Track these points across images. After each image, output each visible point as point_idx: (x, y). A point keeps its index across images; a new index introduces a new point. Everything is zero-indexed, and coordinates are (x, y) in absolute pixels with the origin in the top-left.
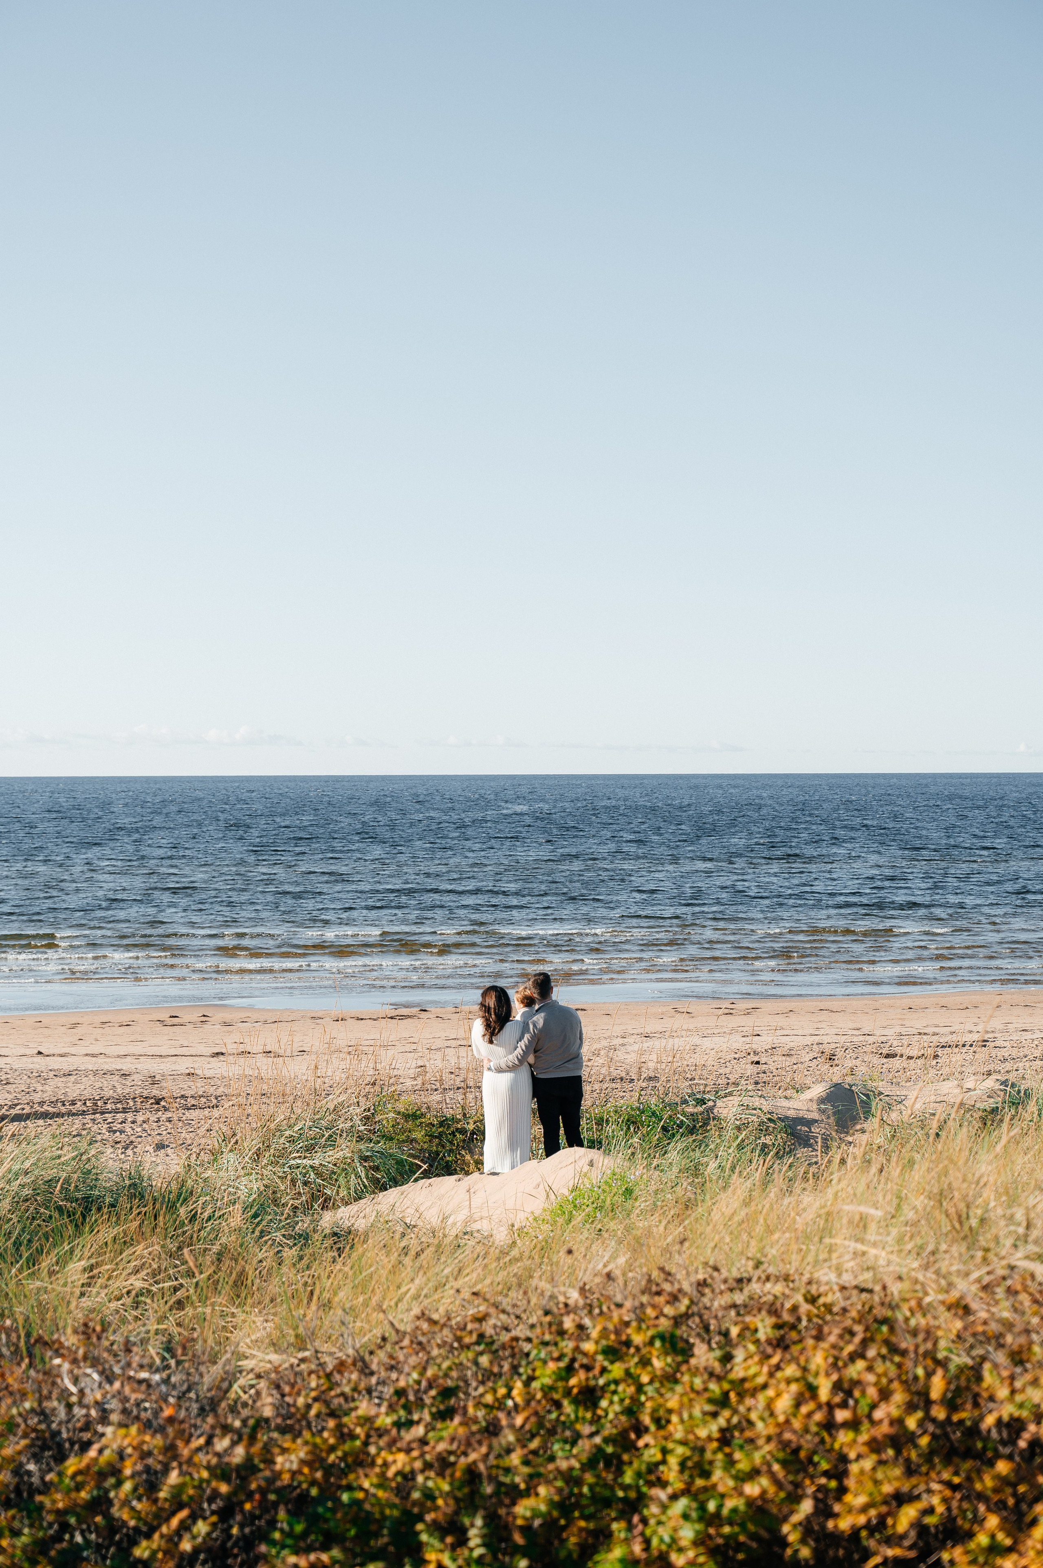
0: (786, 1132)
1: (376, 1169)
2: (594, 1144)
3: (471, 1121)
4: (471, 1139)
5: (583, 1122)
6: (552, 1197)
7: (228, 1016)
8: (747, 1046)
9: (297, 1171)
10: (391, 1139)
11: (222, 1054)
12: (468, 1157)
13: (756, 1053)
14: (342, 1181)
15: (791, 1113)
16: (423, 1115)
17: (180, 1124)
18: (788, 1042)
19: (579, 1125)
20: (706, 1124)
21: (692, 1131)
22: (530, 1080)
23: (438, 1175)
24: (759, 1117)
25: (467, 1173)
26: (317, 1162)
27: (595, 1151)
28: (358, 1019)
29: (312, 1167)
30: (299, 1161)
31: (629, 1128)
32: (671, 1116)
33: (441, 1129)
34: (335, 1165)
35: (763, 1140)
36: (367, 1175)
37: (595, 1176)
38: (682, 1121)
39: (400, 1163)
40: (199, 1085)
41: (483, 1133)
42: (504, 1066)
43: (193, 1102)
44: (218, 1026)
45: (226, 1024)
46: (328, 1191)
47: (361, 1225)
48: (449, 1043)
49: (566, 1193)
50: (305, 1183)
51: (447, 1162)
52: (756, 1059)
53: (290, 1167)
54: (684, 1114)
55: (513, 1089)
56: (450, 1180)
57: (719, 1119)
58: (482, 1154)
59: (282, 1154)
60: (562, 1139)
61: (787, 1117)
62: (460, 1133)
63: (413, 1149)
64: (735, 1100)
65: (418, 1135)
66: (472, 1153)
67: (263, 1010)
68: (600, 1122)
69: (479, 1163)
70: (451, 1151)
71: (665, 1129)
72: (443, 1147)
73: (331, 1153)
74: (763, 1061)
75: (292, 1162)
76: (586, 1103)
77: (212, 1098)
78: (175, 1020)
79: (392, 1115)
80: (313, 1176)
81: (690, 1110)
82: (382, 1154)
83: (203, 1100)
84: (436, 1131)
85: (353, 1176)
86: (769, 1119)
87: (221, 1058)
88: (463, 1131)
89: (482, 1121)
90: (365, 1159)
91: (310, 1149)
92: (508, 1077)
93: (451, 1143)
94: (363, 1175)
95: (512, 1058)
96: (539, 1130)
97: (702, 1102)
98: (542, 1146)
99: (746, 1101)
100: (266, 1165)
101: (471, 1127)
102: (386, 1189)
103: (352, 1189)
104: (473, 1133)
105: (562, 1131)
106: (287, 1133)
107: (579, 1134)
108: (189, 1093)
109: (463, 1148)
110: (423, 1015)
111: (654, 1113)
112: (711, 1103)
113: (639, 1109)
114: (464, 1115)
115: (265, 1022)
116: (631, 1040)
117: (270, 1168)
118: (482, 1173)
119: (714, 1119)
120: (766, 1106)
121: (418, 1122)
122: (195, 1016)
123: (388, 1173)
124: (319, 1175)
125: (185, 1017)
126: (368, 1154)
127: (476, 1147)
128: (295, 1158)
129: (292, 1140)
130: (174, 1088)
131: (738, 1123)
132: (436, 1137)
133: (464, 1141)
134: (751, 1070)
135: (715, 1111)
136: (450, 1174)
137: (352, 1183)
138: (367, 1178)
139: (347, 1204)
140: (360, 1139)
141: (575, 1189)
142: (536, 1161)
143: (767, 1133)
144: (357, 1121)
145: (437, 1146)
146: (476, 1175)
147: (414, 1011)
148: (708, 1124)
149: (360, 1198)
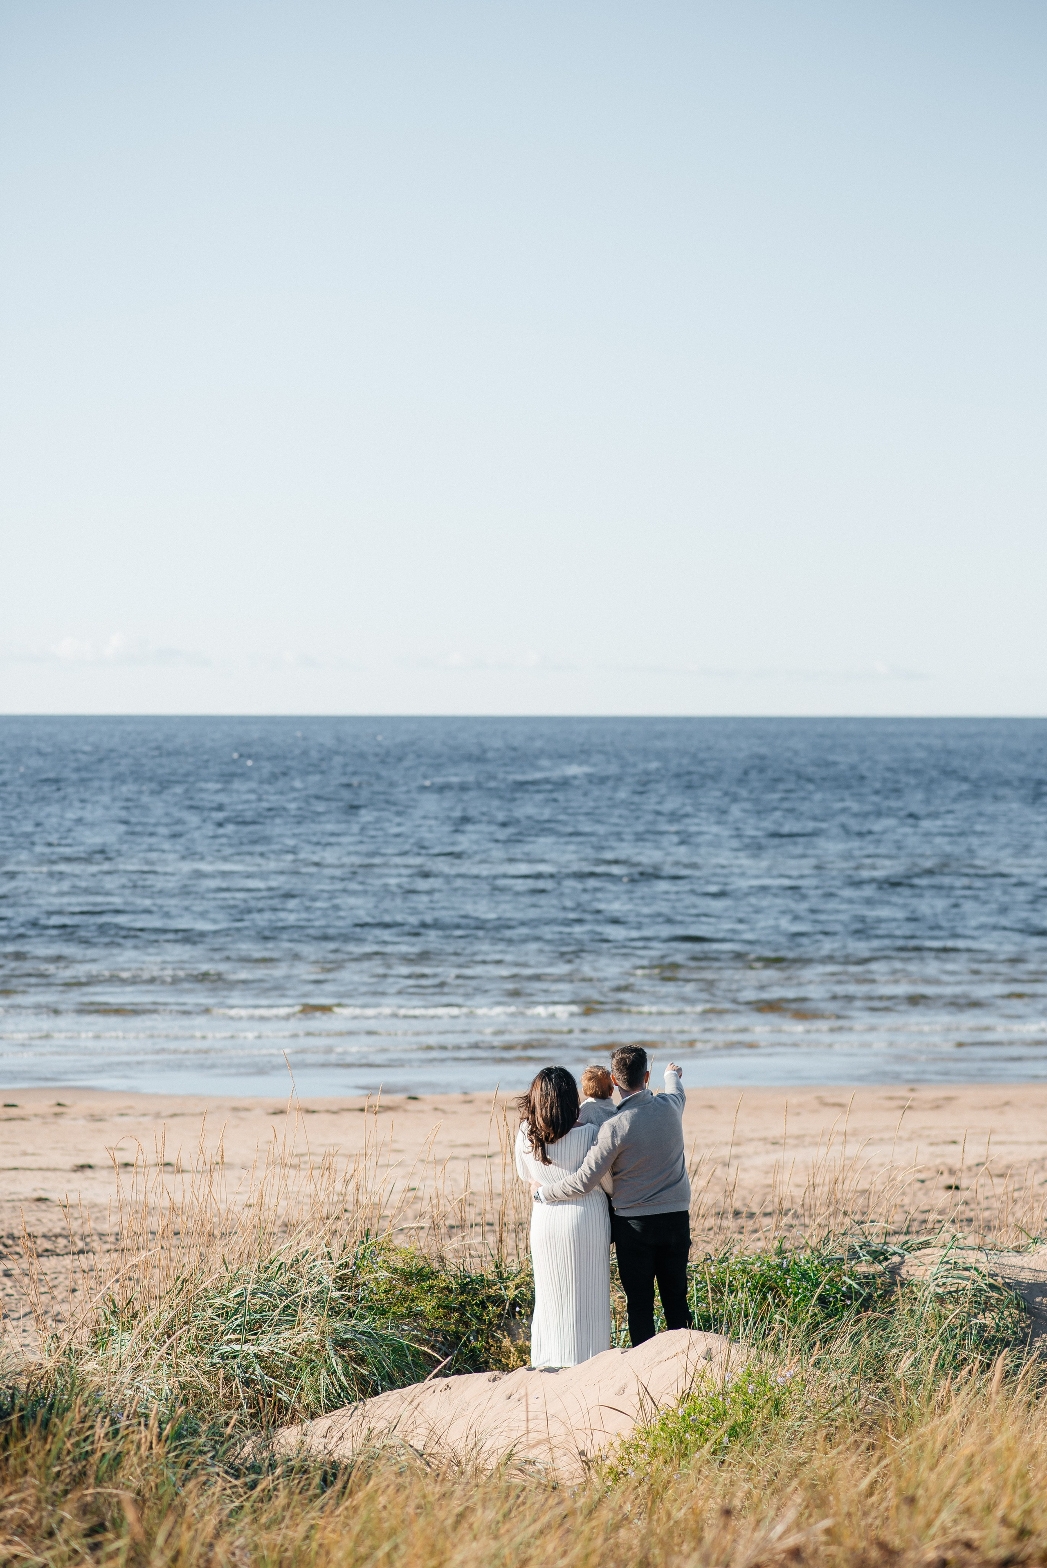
0: (1018, 1307)
1: (361, 1360)
2: (708, 1324)
3: (512, 1285)
4: (512, 1313)
5: (692, 1289)
6: (649, 1407)
7: (96, 1105)
8: (938, 1161)
9: (234, 1363)
10: (384, 1313)
11: (90, 1167)
12: (506, 1342)
13: (952, 1172)
14: (305, 1380)
15: (1026, 1277)
16: (434, 1274)
17: (26, 1280)
18: (1003, 1155)
19: (686, 1292)
20: (888, 1292)
21: (867, 1304)
22: (608, 1219)
23: (458, 1372)
24: (974, 1282)
25: (506, 1369)
26: (265, 1349)
27: (710, 1334)
28: (308, 1111)
29: (256, 1356)
30: (238, 1348)
31: (764, 1298)
32: (831, 1280)
33: (462, 1298)
34: (294, 1353)
35: (981, 1320)
36: (346, 1370)
37: (716, 1374)
38: (850, 1287)
39: (398, 1350)
40: (54, 1217)
41: (531, 1303)
42: (559, 1193)
43: (48, 1245)
44: (82, 1122)
45: (95, 1118)
46: (284, 1396)
47: (345, 1451)
48: (457, 1152)
49: (673, 1404)
50: (247, 1383)
51: (473, 1350)
52: (952, 1181)
53: (222, 1357)
54: (852, 1275)
55: (580, 1232)
56: (478, 1381)
57: (910, 1284)
58: (528, 1338)
59: (209, 1335)
60: (659, 1315)
61: (1019, 1283)
62: (494, 1303)
63: (418, 1328)
64: (935, 1254)
65: (427, 1305)
66: (513, 1336)
67: (155, 1096)
68: (717, 1288)
69: (524, 1352)
70: (478, 1332)
71: (822, 1300)
72: (467, 1325)
73: (287, 1334)
74: (964, 1184)
75: (226, 1348)
76: (696, 1255)
77: (77, 1239)
78: (12, 1112)
79: (384, 1274)
80: (258, 1371)
81: (862, 1268)
82: (370, 1335)
83: (62, 1242)
84: (455, 1300)
85: (324, 1372)
86: (991, 1286)
87: (89, 1173)
88: (498, 1301)
89: (529, 1285)
90: (342, 1344)
91: (254, 1328)
92: (570, 1213)
93: (479, 1319)
94: (339, 1370)
95: (573, 1179)
96: (619, 1299)
97: (879, 1256)
98: (625, 1326)
99: (954, 1255)
100: (183, 1354)
101: (511, 1293)
102: (376, 1394)
103: (323, 1392)
104: (514, 1304)
105: (658, 1301)
106: (218, 1301)
107: (686, 1307)
108: (39, 1230)
109: (499, 1327)
110: (413, 1105)
111: (804, 1275)
112: (896, 1259)
113: (780, 1266)
114: (500, 1275)
115: (158, 1115)
116: (749, 1149)
117: (189, 1357)
118: (531, 1369)
119: (902, 1285)
120: (985, 1262)
121: (425, 1285)
122: (45, 1105)
123: (380, 1367)
124: (269, 1370)
125: (29, 1106)
126: (347, 1336)
127: (518, 1325)
128: (230, 1341)
129: (225, 1314)
130: (14, 1222)
131: (940, 1290)
132: (455, 1310)
133: (500, 1316)
134: (943, 1198)
135: (903, 1271)
136: (478, 1370)
137: (322, 1383)
138: (346, 1375)
139: (314, 1416)
140: (335, 1312)
141: (686, 1397)
142: (617, 1351)
143: (987, 1307)
144: (328, 1282)
145: (458, 1322)
146: (522, 1371)
147: (398, 1098)
148: (892, 1292)
149: (337, 1408)
